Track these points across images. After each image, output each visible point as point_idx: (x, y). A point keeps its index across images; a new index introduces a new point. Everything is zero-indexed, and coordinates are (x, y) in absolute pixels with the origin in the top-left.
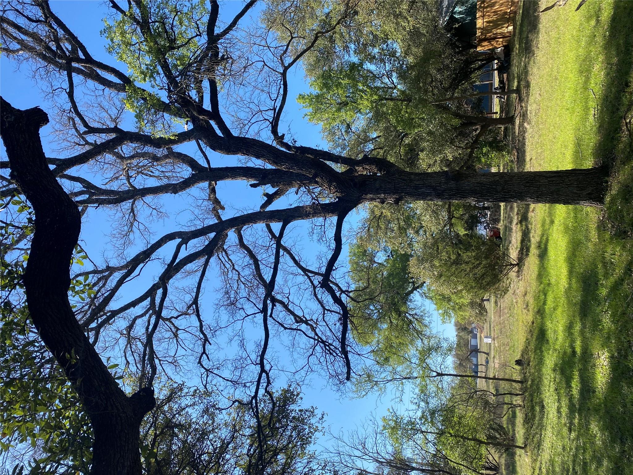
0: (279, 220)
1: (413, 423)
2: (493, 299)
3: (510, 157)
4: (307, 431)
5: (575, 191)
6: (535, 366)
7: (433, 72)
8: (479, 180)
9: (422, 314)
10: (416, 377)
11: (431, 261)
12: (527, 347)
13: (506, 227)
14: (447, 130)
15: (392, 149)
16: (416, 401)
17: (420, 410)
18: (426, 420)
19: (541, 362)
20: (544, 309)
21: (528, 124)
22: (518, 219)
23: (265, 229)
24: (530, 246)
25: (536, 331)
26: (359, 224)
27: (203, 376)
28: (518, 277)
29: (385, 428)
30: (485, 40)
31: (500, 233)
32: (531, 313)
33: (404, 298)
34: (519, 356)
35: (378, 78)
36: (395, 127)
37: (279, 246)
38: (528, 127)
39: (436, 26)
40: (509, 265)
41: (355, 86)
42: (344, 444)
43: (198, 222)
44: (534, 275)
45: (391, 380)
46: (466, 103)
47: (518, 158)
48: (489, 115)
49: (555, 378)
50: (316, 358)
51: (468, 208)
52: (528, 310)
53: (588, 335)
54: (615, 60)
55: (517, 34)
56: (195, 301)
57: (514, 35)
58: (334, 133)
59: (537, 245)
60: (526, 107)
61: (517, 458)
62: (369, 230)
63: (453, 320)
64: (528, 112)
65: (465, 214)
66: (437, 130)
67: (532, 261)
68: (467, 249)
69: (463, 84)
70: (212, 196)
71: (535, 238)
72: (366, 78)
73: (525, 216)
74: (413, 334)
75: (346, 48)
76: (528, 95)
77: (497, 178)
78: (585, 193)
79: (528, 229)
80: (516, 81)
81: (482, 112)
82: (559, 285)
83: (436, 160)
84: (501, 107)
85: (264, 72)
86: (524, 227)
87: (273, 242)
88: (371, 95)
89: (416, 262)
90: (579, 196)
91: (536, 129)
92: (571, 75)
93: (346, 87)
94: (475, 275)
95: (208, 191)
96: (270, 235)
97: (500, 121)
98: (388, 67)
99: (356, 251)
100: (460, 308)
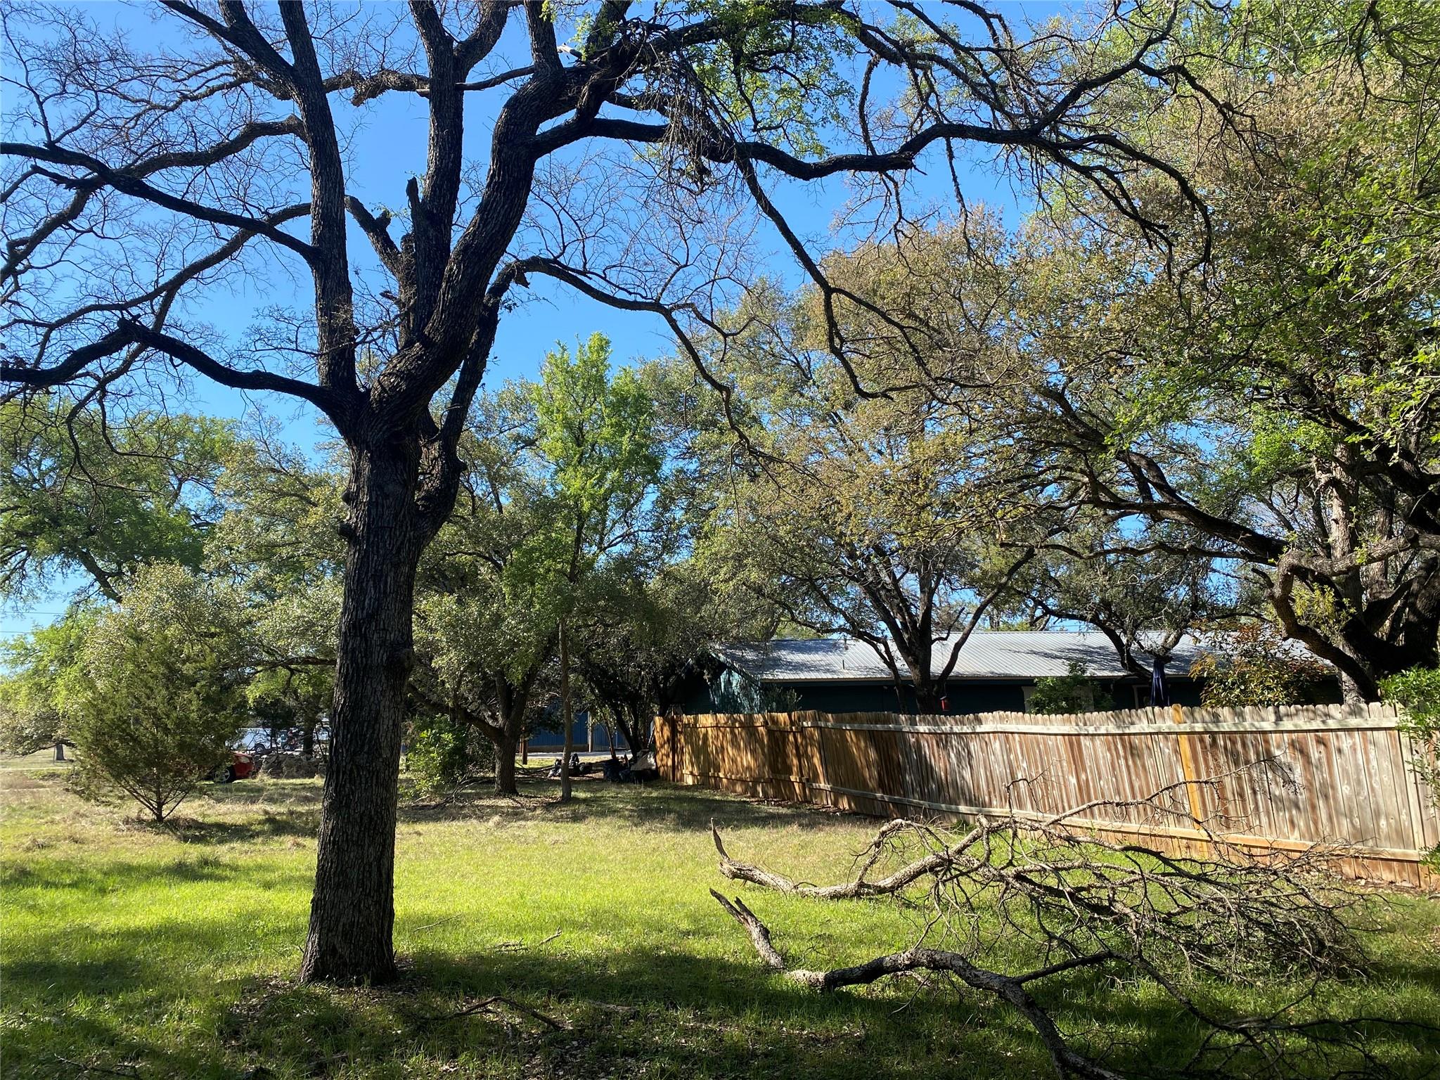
0: (318, 238)
2: (62, 768)
3: (427, 791)
5: (343, 920)
7: (625, 629)
8: (386, 715)
9: (25, 593)
11: (179, 619)
13: (259, 790)
14: (501, 655)
15: (469, 536)
20: (33, 884)
21: (498, 824)
22: (279, 814)
23: (294, 201)
24: (207, 843)
26: (290, 447)
28: (127, 822)
30: (674, 732)
31: (246, 777)
32: (20, 856)
33: (75, 549)
35: (625, 515)
36: (518, 545)
38: (491, 823)
39: (710, 636)
40: (159, 798)
41: (614, 464)
43: (324, 25)
44: (127, 857)
46: (552, 698)
47: (423, 807)
48: (521, 746)
51: (312, 707)
52: (28, 849)
54: (613, 971)
55: (677, 793)
57: (676, 788)
58: (516, 408)
59: (211, 858)
60: (533, 818)
62: (274, 471)
64: (523, 823)
65: (297, 698)
66: (504, 633)
67: (169, 850)
68: (207, 700)
69: (592, 691)
70: (392, 78)
71: (225, 852)
72: (628, 488)
73: (284, 828)
75: (689, 453)
76: (557, 820)
77: (386, 754)
78: (337, 942)
79: (252, 836)
80: (589, 795)
81: (529, 730)
82: (101, 913)
83: (436, 630)
84: (536, 770)
85: (666, 262)
86: (258, 828)
87: (257, 215)
88: (592, 497)
89: (178, 581)
90: (330, 930)
91: (484, 839)
92: (589, 896)
93: (613, 445)
94: (137, 721)
95: (406, 71)
96: (278, 210)
97: (509, 768)
98: (645, 537)
99: (216, 437)
100: (40, 688)
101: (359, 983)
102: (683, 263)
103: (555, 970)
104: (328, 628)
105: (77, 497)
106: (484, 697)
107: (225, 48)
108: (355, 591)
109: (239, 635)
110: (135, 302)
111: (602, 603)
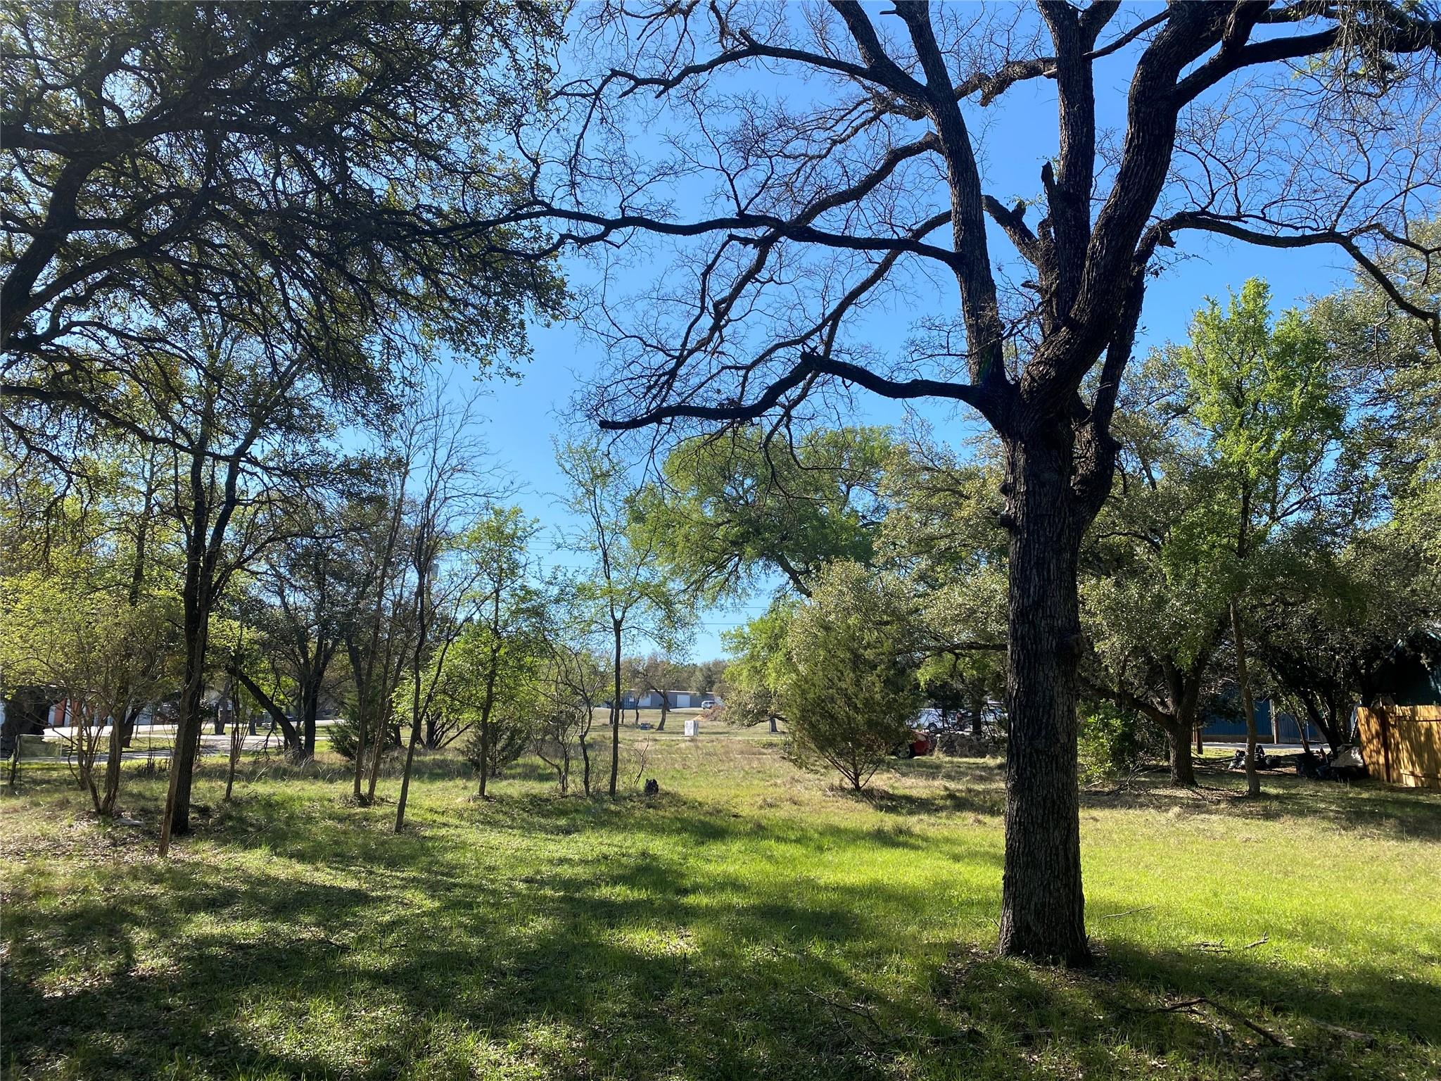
0: (961, 243)
1: (513, 573)
2: (776, 739)
3: (1099, 777)
4: (481, 341)
5: (1035, 899)
6: (647, 819)
7: (1310, 608)
8: (1060, 700)
9: (740, 591)
10: (608, 578)
11: (858, 609)
12: (685, 803)
13: (938, 767)
14: (1167, 639)
15: (1123, 516)
16: (560, 578)
17: (541, 587)
18: (523, 600)
19: (657, 829)
20: (767, 838)
21: (1178, 816)
22: (958, 790)
23: (934, 213)
24: (899, 814)
25: (719, 822)
26: (941, 445)
27: (584, 84)
28: (832, 789)
29: (498, 513)
30: (1384, 725)
31: (924, 754)
32: (756, 813)
33: (773, 552)
34: (664, 787)
35: (1301, 478)
36: (1176, 521)
37: (897, 246)
38: (1171, 814)
39: (1425, 612)
40: (855, 769)
41: (1283, 422)
42: (457, 426)
43: (951, 40)
44: (836, 821)
45: (599, 523)
46: (1226, 684)
47: (1096, 793)
48: (1195, 735)
49: (629, 856)
50: (637, 354)
51: (977, 689)
52: (761, 807)
53: (724, 919)
55: (1395, 795)
56: (756, 49)
57: (1392, 789)
58: (1164, 377)
59: (904, 828)
60: (1217, 812)
61: (460, 782)
62: (927, 469)
63: (727, 657)
64: (1205, 816)
65: (963, 681)
66: (1168, 616)
67: (867, 817)
68: (887, 682)
69: (1274, 678)
70: (1017, 69)
71: (917, 823)
72: (1303, 447)
73: (964, 804)
74: (695, 572)
75: (1382, 396)
76: (1245, 815)
77: (1063, 739)
78: (1030, 919)
79: (936, 810)
80: (1281, 791)
81: (1202, 719)
82: (822, 868)
83: (1096, 614)
84: (1214, 761)
85: (1340, 183)
86: (941, 802)
87: (902, 234)
88: (1259, 462)
89: (854, 576)
90: (1023, 908)
91: (1165, 831)
92: (1296, 902)
93: (1280, 400)
94: (832, 700)
95: (1032, 58)
96: (919, 225)
97: (1184, 758)
98: (1329, 501)
99: (875, 444)
100: (757, 672)
101: (1055, 963)
102: (1362, 181)
103: (1266, 978)
104: (988, 614)
105: (772, 509)
106: (1150, 682)
107: (864, 87)
108: (1020, 580)
109: (909, 622)
110: (808, 335)
111: (1280, 579)
